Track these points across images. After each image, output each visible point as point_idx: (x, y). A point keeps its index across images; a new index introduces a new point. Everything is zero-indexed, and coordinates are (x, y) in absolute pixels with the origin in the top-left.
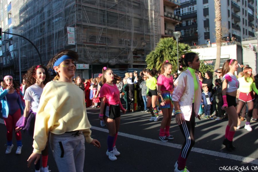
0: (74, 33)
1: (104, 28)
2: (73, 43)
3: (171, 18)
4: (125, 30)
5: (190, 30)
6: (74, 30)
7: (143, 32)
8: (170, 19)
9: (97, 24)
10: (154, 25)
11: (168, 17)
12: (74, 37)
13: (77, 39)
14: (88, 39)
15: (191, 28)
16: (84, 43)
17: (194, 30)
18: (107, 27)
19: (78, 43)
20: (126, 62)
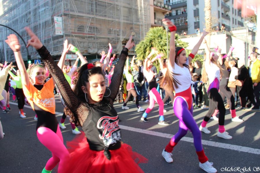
0: (61, 23)
1: (92, 18)
3: (160, 7)
5: (180, 20)
6: (61, 20)
7: (133, 21)
9: (86, 13)
10: (143, 14)
11: (158, 6)
13: (65, 29)
14: (76, 29)
15: (181, 18)
16: (72, 33)
17: (184, 19)
18: (96, 16)
19: (66, 34)
20: (115, 52)
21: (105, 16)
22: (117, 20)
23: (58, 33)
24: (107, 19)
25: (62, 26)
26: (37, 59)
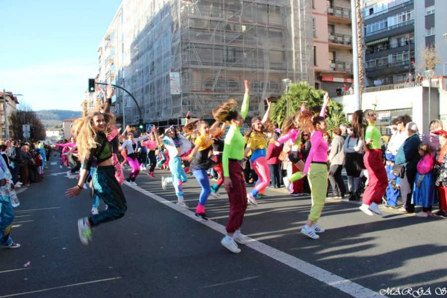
0: (178, 80)
1: (222, 70)
2: (177, 92)
3: (342, 43)
4: (254, 70)
5: (403, 55)
6: (179, 76)
7: (286, 70)
8: (340, 45)
9: (212, 65)
10: (301, 59)
11: (337, 43)
12: (179, 85)
13: (182, 87)
14: (203, 85)
15: (404, 52)
16: (192, 91)
17: (411, 53)
18: (227, 67)
19: (184, 93)
20: (255, 115)
21: (241, 66)
22: (260, 70)
23: (174, 92)
24: (244, 69)
25: (179, 83)
26: (149, 124)
